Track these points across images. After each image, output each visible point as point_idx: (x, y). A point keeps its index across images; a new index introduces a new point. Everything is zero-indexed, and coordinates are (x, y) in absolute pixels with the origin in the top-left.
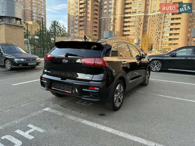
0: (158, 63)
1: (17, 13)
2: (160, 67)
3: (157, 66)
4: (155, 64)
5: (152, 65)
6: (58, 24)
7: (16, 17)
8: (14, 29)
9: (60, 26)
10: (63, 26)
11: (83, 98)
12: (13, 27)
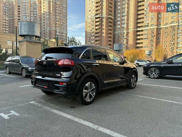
0: (155, 70)
1: (36, 32)
2: (157, 74)
3: (155, 73)
4: (153, 71)
5: (149, 72)
6: (75, 40)
7: (35, 35)
8: (34, 45)
9: (76, 41)
10: (79, 42)
11: (55, 92)
12: (33, 43)
